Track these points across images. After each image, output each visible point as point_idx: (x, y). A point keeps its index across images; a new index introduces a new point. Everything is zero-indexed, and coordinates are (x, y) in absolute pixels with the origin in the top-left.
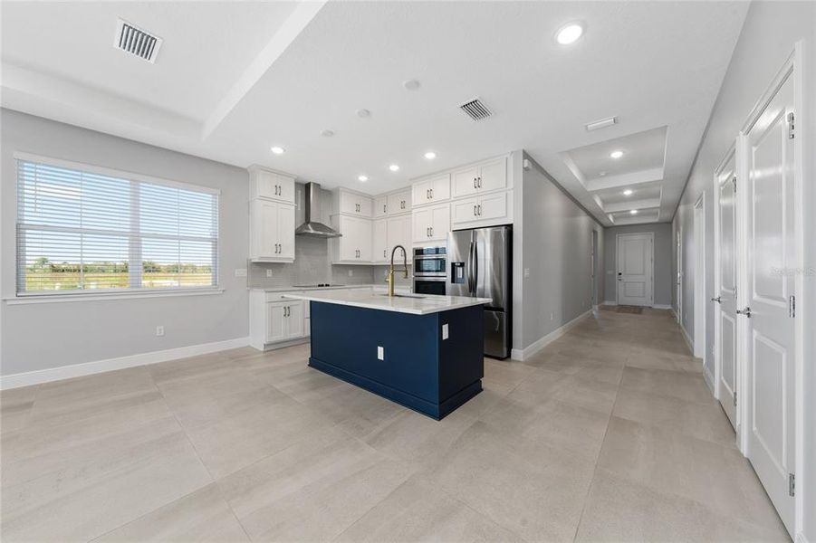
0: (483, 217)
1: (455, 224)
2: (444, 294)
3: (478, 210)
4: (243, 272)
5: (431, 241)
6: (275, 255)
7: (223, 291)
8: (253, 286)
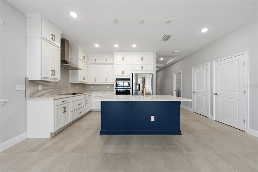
0: (144, 70)
1: (133, 71)
2: (129, 94)
3: (142, 68)
4: (23, 87)
5: (123, 76)
6: (51, 77)
7: (5, 102)
8: (29, 97)
